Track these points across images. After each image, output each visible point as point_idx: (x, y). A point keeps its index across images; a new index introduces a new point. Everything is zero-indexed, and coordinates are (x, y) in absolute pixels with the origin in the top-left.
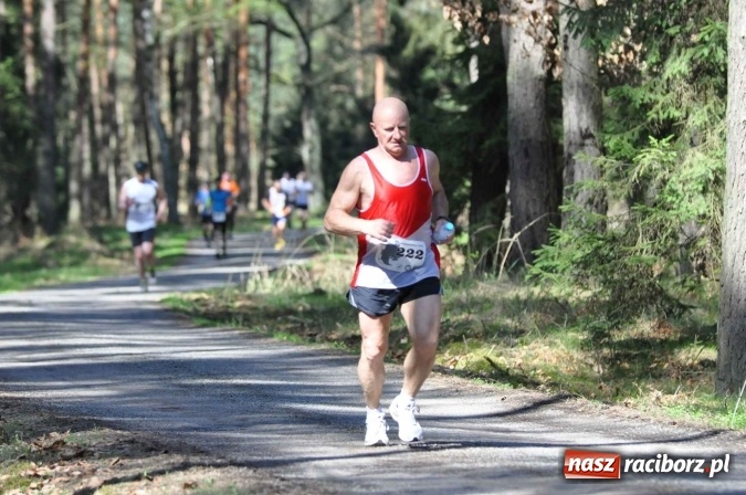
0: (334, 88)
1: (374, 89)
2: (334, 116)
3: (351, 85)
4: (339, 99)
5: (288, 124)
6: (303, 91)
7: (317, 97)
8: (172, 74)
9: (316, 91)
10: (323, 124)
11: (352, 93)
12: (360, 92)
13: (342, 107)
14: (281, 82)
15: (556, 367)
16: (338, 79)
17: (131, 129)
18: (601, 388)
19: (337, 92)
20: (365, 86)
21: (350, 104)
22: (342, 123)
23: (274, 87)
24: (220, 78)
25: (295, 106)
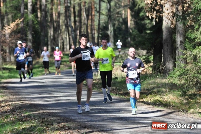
0: (117, 15)
1: (127, 15)
2: (116, 23)
3: (121, 15)
4: (118, 19)
5: (104, 25)
6: (108, 16)
7: (113, 18)
8: (74, 13)
9: (112, 16)
10: (114, 25)
11: (121, 17)
12: (123, 17)
13: (118, 21)
14: (103, 14)
15: (175, 101)
16: (118, 13)
17: (64, 27)
18: (185, 106)
19: (117, 16)
20: (125, 15)
21: (121, 20)
22: (119, 25)
23: (101, 15)
24: (87, 13)
25: (106, 21)
